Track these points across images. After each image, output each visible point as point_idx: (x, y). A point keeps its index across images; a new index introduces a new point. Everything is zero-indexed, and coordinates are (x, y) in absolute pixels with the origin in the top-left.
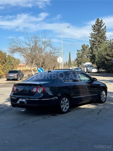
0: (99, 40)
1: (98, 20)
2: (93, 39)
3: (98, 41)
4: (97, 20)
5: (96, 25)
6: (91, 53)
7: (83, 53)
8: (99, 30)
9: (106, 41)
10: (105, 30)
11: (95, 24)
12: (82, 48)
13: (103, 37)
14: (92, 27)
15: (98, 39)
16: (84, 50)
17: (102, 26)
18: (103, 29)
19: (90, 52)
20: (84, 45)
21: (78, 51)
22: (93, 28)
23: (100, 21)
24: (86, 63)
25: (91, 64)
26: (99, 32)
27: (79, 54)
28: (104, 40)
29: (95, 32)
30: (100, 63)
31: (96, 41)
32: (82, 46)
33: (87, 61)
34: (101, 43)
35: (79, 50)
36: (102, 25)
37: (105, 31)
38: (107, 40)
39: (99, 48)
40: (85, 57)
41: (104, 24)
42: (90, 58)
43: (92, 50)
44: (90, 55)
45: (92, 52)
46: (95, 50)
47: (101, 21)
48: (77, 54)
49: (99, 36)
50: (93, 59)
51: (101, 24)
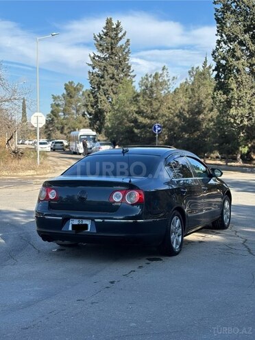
0: (114, 75)
1: (109, 22)
2: (96, 70)
3: (111, 75)
4: (107, 23)
5: (106, 34)
6: (92, 106)
7: (69, 104)
8: (112, 49)
9: (128, 78)
10: (126, 50)
11: (102, 33)
12: (65, 92)
13: (122, 66)
14: (96, 39)
15: (109, 72)
16: (71, 97)
17: (121, 38)
18: (121, 47)
19: (89, 104)
20: (71, 83)
21: (55, 98)
22: (96, 42)
23: (114, 26)
24: (82, 130)
25: (94, 133)
26: (112, 53)
27: (58, 105)
28: (126, 75)
29: (102, 51)
30: (118, 133)
31: (106, 77)
32: (66, 85)
33: (78, 125)
34: (117, 81)
35: (59, 97)
36: (120, 36)
37: (128, 52)
38: (132, 74)
39: (112, 94)
40: (73, 114)
41: (124, 34)
42: (90, 119)
43: (95, 97)
44: (91, 109)
45: (97, 102)
46: (103, 98)
47: (118, 26)
48: (52, 106)
49: (114, 63)
50: (97, 119)
51: (117, 34)
